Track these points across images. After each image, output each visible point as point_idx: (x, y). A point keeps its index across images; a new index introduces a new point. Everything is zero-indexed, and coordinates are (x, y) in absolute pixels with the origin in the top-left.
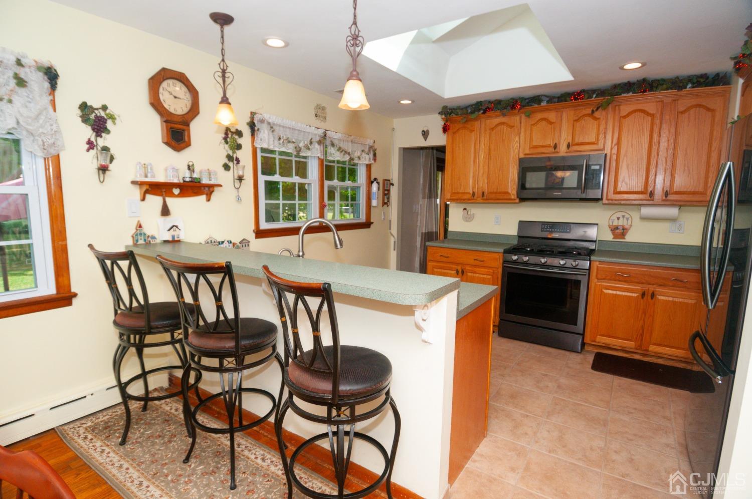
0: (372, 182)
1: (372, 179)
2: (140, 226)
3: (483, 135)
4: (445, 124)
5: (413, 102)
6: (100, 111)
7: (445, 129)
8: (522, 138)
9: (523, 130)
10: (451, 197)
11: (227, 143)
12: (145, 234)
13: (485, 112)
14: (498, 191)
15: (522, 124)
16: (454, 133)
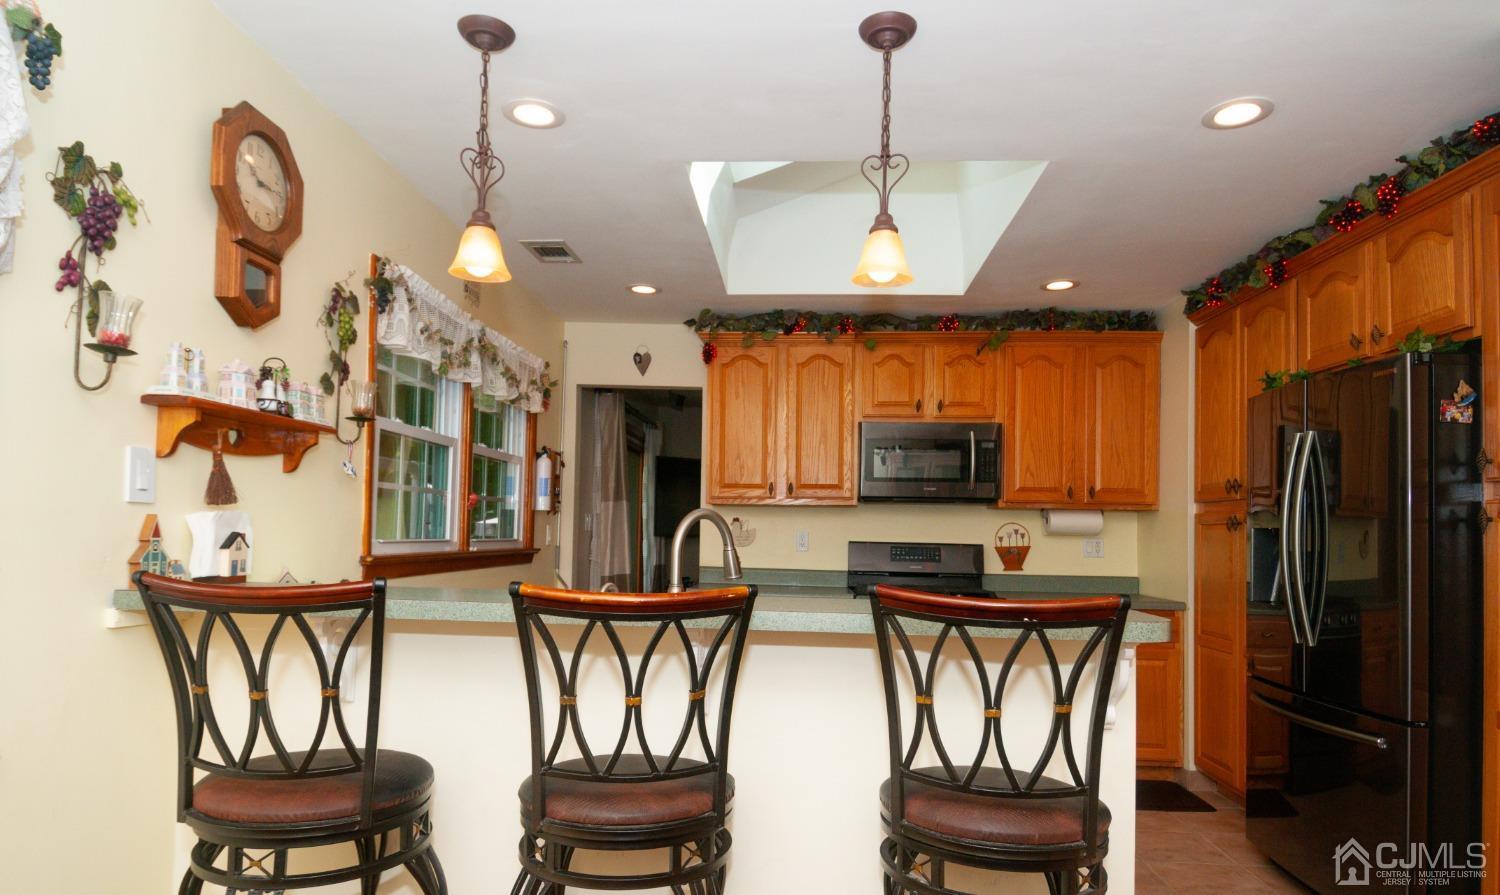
0: (538, 456)
1: (539, 449)
2: (157, 533)
3: (784, 374)
4: (706, 344)
5: (659, 291)
6: (105, 177)
7: (709, 355)
8: (857, 385)
9: (858, 372)
10: (720, 493)
11: (331, 323)
12: (164, 558)
13: (789, 331)
14: (820, 483)
15: (857, 360)
16: (726, 365)
